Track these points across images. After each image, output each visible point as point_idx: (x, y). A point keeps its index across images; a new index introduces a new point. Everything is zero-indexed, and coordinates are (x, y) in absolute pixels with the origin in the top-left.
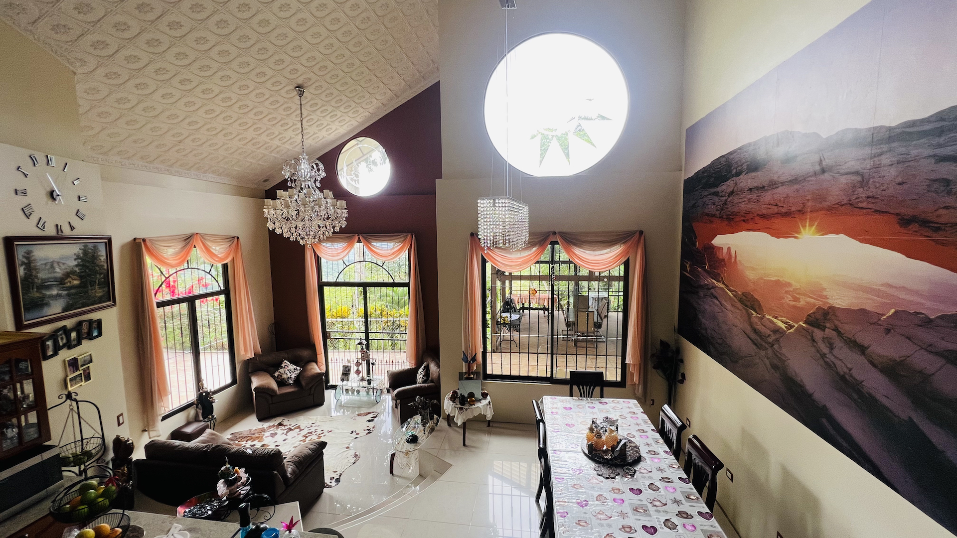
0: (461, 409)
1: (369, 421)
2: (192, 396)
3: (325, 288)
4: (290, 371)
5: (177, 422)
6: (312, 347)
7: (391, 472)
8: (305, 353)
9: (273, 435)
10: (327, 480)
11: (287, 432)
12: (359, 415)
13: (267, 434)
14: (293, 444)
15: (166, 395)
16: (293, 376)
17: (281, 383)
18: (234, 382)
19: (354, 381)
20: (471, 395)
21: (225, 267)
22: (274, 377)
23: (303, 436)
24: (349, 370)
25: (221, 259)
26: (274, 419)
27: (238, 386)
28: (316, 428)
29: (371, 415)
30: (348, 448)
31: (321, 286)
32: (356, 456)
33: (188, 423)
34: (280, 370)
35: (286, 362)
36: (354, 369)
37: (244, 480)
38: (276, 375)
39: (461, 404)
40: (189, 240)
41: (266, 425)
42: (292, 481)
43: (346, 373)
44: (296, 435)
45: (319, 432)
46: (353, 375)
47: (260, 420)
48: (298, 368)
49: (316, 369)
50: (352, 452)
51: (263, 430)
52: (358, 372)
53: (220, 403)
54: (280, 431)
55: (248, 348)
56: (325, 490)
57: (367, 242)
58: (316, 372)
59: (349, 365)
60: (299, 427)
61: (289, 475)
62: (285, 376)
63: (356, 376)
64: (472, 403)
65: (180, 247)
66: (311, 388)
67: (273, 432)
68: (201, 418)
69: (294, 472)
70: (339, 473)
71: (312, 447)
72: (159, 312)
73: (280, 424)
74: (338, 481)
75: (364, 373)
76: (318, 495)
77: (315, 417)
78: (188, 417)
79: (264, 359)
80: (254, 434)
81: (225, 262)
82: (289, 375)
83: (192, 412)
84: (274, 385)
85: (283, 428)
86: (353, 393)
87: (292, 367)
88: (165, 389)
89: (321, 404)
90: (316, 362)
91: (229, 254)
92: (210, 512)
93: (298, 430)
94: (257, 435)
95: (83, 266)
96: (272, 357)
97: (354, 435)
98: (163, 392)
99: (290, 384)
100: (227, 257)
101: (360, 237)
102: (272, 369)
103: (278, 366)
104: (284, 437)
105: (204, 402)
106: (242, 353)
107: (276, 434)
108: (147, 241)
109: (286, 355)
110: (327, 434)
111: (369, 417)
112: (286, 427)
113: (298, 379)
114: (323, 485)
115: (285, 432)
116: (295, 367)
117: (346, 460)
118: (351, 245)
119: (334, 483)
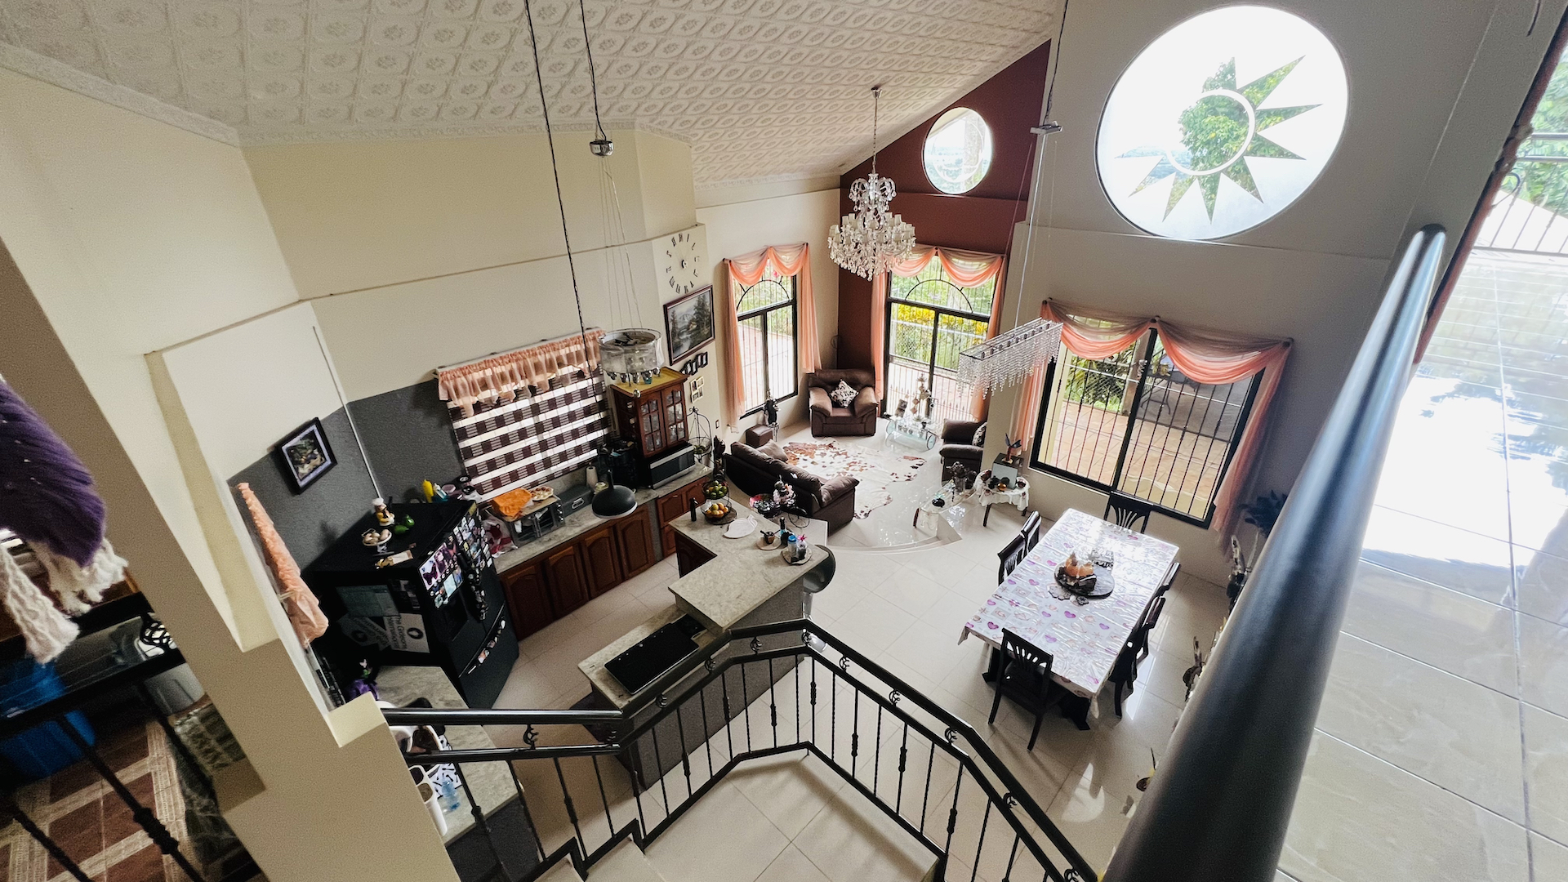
0: (988, 491)
1: (913, 467)
2: (760, 401)
3: (893, 304)
4: (846, 393)
5: (750, 422)
6: (871, 369)
7: (915, 525)
8: (863, 376)
9: (823, 455)
10: (857, 510)
11: (835, 455)
12: (905, 457)
13: (818, 452)
14: (837, 469)
15: (743, 401)
16: (848, 400)
17: (836, 404)
18: (796, 393)
19: (909, 418)
20: (1006, 481)
21: (794, 278)
22: (830, 397)
23: (848, 464)
24: (905, 406)
25: (791, 271)
26: (826, 439)
27: (799, 398)
28: (861, 459)
29: (918, 462)
30: (884, 488)
31: (889, 303)
32: (889, 498)
33: (758, 426)
34: (836, 391)
35: (843, 383)
36: (910, 406)
37: (790, 495)
38: (833, 394)
39: (989, 486)
40: (764, 254)
41: (818, 442)
42: (825, 505)
43: (902, 409)
44: (841, 461)
45: (862, 464)
46: (908, 410)
47: (815, 436)
48: (855, 392)
49: (871, 397)
50: (886, 494)
51: (815, 447)
52: (914, 411)
53: (784, 410)
54: (829, 452)
55: (811, 362)
56: (854, 518)
57: (946, 260)
58: (871, 401)
59: (906, 400)
60: (846, 454)
61: (824, 500)
62: (840, 398)
63: (911, 413)
64: (1001, 489)
65: (756, 262)
66: (863, 417)
67: (823, 451)
68: (767, 423)
69: (827, 499)
70: (869, 509)
71: (846, 482)
72: (739, 324)
73: (830, 446)
74: (867, 515)
75: (922, 414)
76: (847, 521)
77: (862, 448)
78: (758, 418)
79: (823, 375)
80: (807, 449)
81: (793, 274)
82: (844, 398)
83: (761, 415)
84: (829, 406)
85: (832, 450)
86: (905, 431)
87: (848, 389)
88: (743, 397)
89: (871, 434)
90: (874, 388)
91: (798, 265)
92: (769, 509)
93: (845, 456)
94: (810, 451)
95: (698, 313)
96: (830, 375)
97: (893, 478)
98: (742, 398)
99: (844, 407)
100: (795, 269)
101: (938, 250)
102: (829, 387)
103: (835, 385)
104: (831, 459)
105: (770, 409)
106: (804, 366)
107: (825, 454)
108: (732, 262)
109: (843, 375)
110: (869, 469)
111: (914, 463)
112: (835, 450)
113: (852, 404)
114: (852, 514)
115: (833, 454)
116: (851, 389)
117: (879, 500)
118: (927, 258)
119: (862, 516)
